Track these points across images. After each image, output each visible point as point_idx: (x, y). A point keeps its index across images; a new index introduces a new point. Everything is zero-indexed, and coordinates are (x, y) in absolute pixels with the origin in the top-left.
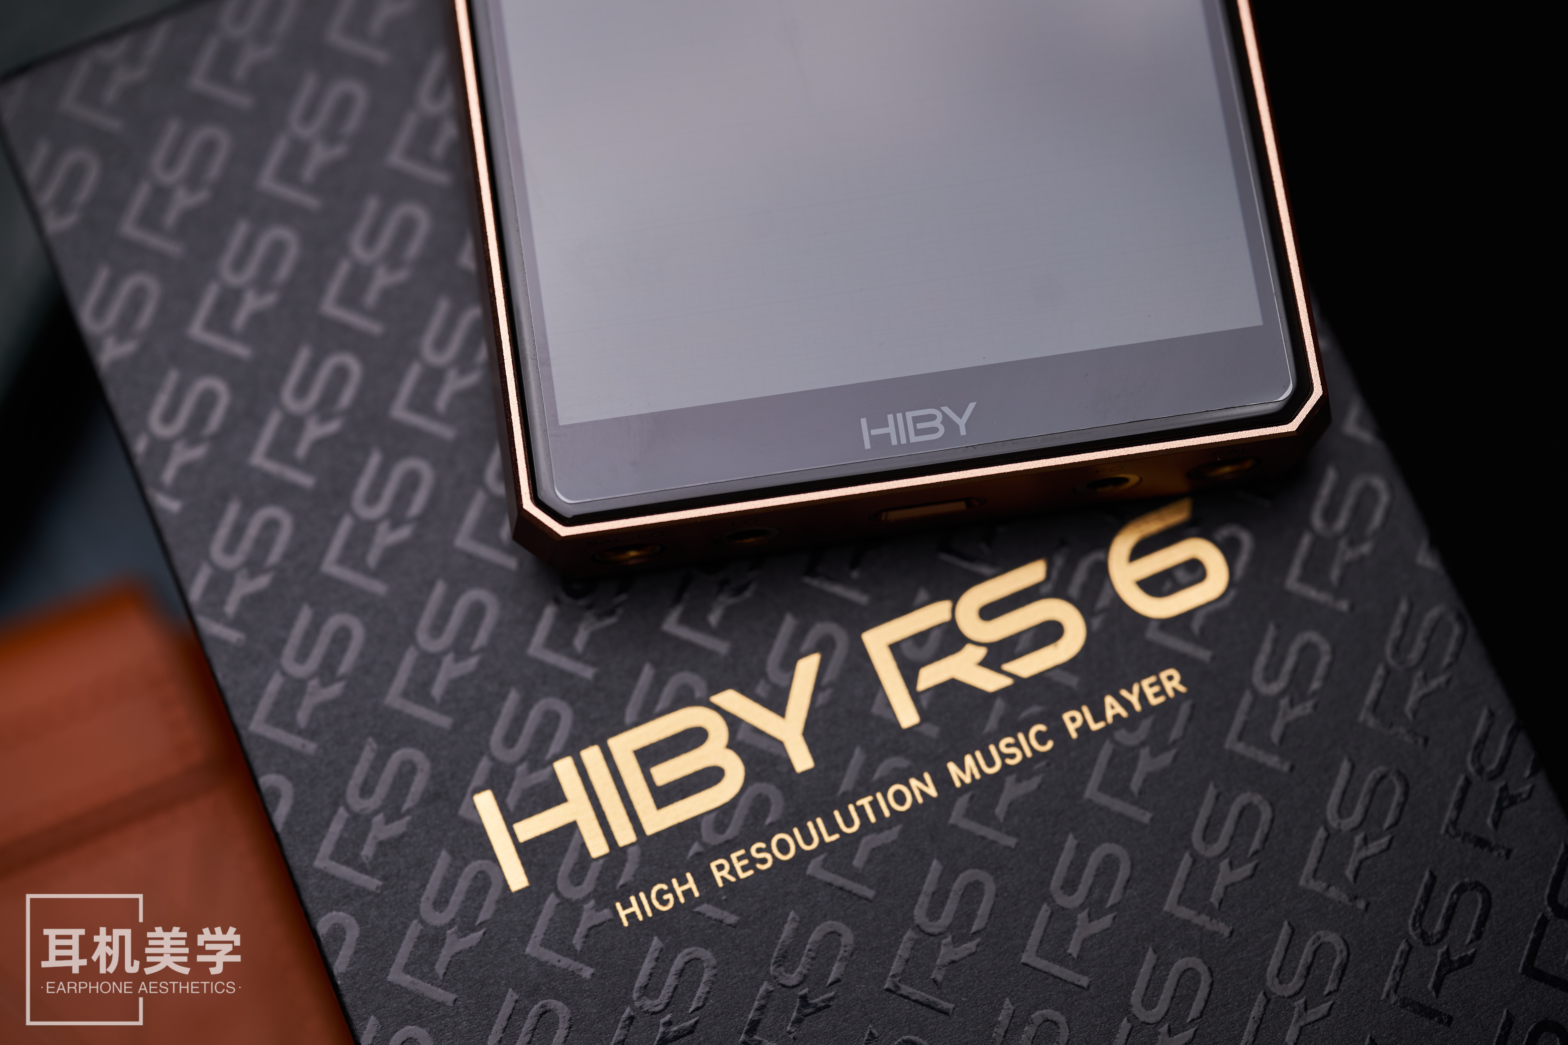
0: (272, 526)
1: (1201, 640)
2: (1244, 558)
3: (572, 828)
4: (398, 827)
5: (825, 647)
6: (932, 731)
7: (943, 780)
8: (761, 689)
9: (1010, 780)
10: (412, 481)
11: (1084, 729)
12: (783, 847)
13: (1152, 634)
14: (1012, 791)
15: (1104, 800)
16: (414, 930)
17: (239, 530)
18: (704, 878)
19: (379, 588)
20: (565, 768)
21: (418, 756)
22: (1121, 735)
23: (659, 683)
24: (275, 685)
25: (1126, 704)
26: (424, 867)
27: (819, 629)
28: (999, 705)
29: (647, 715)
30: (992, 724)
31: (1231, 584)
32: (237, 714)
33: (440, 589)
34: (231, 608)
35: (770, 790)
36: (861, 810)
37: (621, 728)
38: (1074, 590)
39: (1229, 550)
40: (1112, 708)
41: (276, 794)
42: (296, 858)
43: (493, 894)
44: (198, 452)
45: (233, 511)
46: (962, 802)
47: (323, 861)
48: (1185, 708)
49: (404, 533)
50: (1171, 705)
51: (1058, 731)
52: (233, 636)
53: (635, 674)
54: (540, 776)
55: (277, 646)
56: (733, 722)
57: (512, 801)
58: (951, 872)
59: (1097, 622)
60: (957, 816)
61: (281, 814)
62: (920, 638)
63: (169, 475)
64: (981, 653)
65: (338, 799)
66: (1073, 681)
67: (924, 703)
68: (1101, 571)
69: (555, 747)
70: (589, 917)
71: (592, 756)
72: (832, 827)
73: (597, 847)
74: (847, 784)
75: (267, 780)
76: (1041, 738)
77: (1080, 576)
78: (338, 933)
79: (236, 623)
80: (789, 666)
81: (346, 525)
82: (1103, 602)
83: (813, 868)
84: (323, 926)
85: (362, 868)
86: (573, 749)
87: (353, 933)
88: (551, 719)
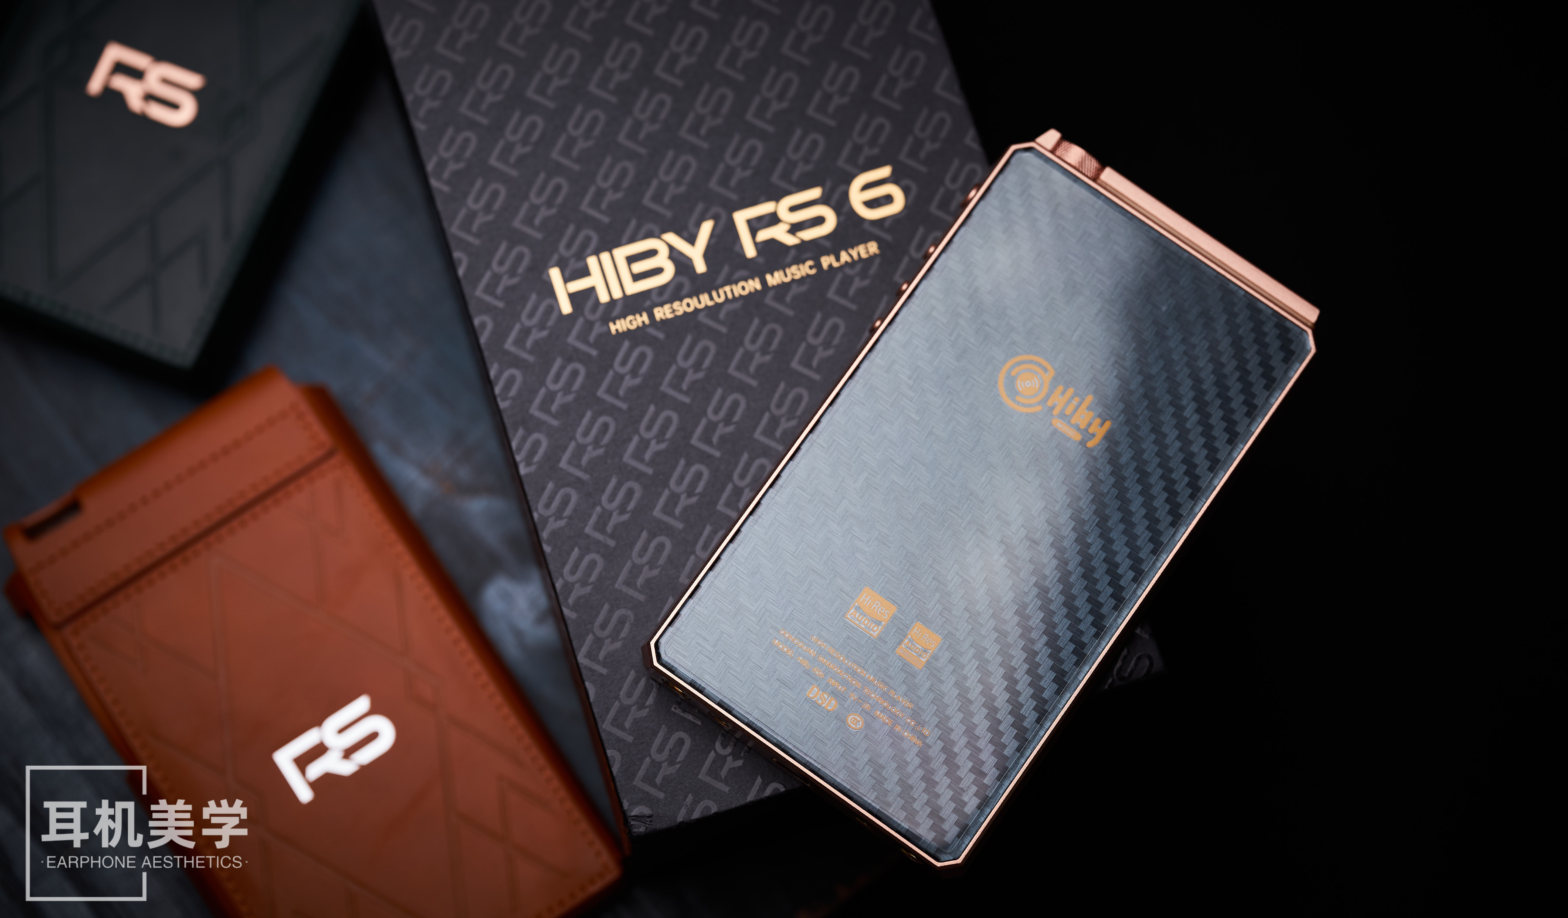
0: (467, 141)
1: (889, 230)
2: (912, 195)
3: (592, 290)
4: (515, 281)
5: (716, 218)
6: (761, 260)
7: (764, 282)
8: (685, 234)
9: (794, 286)
10: (533, 126)
11: (830, 266)
12: (688, 305)
13: (866, 226)
14: (795, 290)
15: (837, 299)
16: (517, 327)
17: (452, 141)
18: (651, 316)
19: (514, 173)
20: (592, 261)
21: (525, 250)
22: (848, 271)
23: (638, 227)
24: (462, 213)
25: (851, 256)
26: (524, 299)
27: (714, 210)
28: (793, 252)
29: (632, 240)
30: (789, 259)
31: (906, 207)
32: (445, 224)
33: (542, 176)
34: (446, 175)
35: (685, 281)
36: (725, 292)
37: (619, 245)
38: (833, 202)
39: (906, 191)
40: (844, 257)
41: (460, 261)
42: (467, 290)
43: (554, 316)
44: (436, 104)
45: (450, 131)
46: (771, 294)
47: (479, 292)
48: (877, 261)
49: (528, 149)
50: (871, 259)
51: (818, 265)
52: (446, 189)
53: (628, 222)
54: (580, 265)
55: (466, 195)
56: (671, 248)
57: (567, 274)
58: (763, 323)
59: (842, 218)
60: (769, 300)
61: (461, 272)
62: (760, 219)
63: (422, 113)
64: (787, 227)
65: (488, 266)
66: (827, 244)
67: (759, 246)
68: (845, 196)
69: (589, 251)
70: (598, 329)
71: (605, 256)
72: (711, 298)
73: (604, 298)
74: (720, 280)
75: (456, 255)
76: (811, 267)
77: (836, 196)
78: (483, 325)
79: (448, 183)
80: (698, 225)
81: (501, 143)
82: (845, 209)
83: (701, 317)
84: (477, 322)
85: (496, 297)
86: (597, 253)
87: (490, 326)
88: (588, 239)
